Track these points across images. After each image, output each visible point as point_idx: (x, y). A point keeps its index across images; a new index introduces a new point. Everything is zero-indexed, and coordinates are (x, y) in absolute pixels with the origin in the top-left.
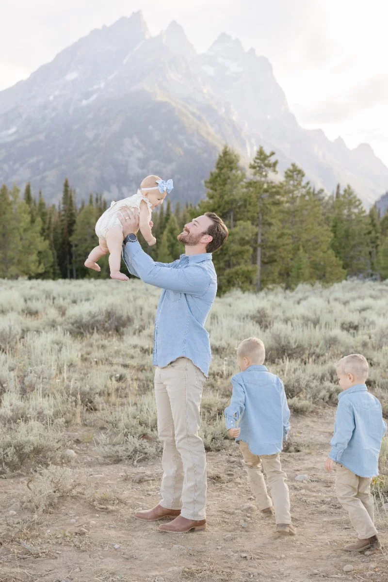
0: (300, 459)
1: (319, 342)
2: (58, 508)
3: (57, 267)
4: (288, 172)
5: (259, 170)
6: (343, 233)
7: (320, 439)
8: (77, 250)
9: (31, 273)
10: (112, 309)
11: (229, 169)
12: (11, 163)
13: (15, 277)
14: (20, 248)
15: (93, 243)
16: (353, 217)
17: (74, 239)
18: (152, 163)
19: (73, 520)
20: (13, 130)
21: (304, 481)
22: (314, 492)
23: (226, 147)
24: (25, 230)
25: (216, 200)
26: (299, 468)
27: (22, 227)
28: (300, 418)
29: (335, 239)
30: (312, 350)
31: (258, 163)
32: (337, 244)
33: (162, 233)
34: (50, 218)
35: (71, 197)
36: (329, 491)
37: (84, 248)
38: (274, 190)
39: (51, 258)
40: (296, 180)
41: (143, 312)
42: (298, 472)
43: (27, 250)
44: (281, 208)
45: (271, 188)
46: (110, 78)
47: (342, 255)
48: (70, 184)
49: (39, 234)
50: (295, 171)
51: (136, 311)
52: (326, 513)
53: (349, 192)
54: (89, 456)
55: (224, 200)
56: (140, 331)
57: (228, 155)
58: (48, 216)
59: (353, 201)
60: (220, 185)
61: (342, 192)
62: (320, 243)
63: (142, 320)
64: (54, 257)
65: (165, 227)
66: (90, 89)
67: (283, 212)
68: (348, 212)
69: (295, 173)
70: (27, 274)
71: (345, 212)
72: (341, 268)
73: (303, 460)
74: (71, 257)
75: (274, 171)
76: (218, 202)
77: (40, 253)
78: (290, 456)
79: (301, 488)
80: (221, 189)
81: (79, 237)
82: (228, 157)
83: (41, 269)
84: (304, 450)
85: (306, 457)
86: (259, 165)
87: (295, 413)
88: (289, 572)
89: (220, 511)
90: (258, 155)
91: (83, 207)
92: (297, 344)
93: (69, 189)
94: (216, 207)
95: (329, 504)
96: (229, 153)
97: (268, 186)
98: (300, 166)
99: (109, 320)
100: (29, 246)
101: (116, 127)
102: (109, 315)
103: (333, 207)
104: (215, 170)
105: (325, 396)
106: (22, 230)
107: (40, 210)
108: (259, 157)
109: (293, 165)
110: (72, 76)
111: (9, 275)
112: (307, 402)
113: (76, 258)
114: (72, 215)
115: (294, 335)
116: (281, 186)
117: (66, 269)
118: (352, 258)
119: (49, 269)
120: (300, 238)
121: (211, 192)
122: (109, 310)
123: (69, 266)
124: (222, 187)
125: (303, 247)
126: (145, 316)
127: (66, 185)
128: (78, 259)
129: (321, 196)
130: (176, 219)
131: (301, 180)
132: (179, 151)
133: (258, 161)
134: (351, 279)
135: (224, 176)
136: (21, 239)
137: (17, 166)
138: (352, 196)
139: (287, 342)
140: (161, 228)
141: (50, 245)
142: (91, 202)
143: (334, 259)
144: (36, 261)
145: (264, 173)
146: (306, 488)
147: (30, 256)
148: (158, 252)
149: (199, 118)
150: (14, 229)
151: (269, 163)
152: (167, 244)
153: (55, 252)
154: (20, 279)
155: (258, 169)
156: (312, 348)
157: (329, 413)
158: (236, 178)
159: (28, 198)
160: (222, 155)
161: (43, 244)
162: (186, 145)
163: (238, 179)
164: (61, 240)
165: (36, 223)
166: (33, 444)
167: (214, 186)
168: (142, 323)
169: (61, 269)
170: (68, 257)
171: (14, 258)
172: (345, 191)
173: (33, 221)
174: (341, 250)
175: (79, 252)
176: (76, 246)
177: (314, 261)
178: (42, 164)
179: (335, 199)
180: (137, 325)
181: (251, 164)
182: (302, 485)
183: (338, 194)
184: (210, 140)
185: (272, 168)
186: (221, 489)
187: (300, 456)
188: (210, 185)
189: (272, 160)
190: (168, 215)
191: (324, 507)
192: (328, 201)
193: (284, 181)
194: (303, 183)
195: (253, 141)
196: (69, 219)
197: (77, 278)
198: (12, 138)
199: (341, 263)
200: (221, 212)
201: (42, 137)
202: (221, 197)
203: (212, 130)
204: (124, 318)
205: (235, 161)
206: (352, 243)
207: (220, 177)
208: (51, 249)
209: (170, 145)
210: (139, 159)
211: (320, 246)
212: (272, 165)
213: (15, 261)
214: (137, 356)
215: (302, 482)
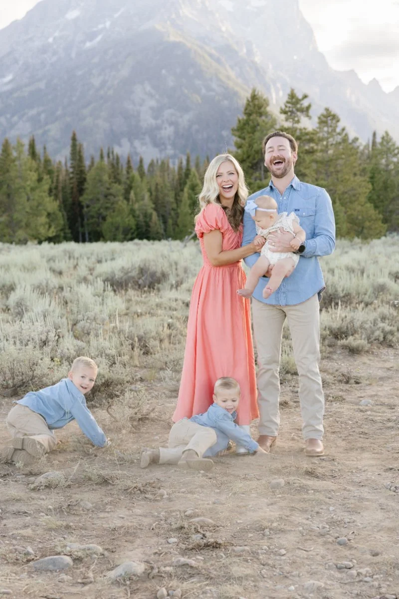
0: (361, 390)
1: (367, 291)
2: (139, 429)
3: (68, 231)
4: (322, 117)
5: (291, 115)
6: (381, 184)
7: (379, 374)
8: (89, 212)
9: (40, 236)
10: (145, 265)
11: (258, 115)
12: (8, 116)
13: (23, 242)
14: (28, 209)
15: (107, 203)
16: (392, 167)
17: (85, 199)
18: (167, 113)
19: (157, 437)
20: (9, 77)
21: (369, 405)
22: (380, 413)
23: (254, 91)
24: (33, 189)
25: (245, 149)
26: (362, 395)
27: (28, 186)
28: (356, 357)
29: (373, 192)
30: (360, 299)
31: (290, 107)
32: (375, 197)
33: (182, 190)
34: (58, 176)
35: (80, 152)
36: (394, 412)
37: (96, 209)
38: (308, 137)
39: (62, 221)
40: (331, 126)
41: (178, 267)
42: (361, 399)
43: (35, 212)
44: (315, 157)
45: (303, 136)
46: (116, 15)
47: (381, 208)
48: (78, 137)
49: (46, 194)
50: (329, 116)
51: (171, 266)
52: (393, 428)
53: (386, 139)
54: (156, 391)
55: (253, 150)
56: (177, 287)
57: (257, 99)
58: (56, 174)
59: (392, 148)
60: (249, 133)
61: (379, 140)
62: (357, 196)
63: (177, 275)
64: (64, 220)
65: (185, 183)
66: (95, 29)
67: (316, 162)
68: (386, 161)
69: (329, 118)
70: (35, 238)
71: (383, 161)
72: (380, 223)
73: (364, 389)
74: (83, 219)
75: (308, 116)
76: (247, 152)
77: (49, 215)
78: (351, 387)
79: (366, 411)
80: (250, 137)
81: (90, 197)
82: (256, 102)
83: (51, 233)
84: (364, 382)
85: (368, 388)
86: (291, 109)
87: (350, 352)
88: (366, 468)
89: (293, 429)
90: (289, 98)
91: (93, 163)
92: (344, 292)
93: (78, 143)
94: (245, 156)
95: (394, 421)
96: (257, 97)
97: (301, 133)
98: (335, 110)
99: (143, 276)
100: (37, 207)
101: (125, 72)
102: (142, 271)
103: (368, 157)
104: (243, 117)
105: (379, 336)
106: (28, 189)
107: (45, 167)
108: (290, 100)
109: (327, 110)
110: (72, 15)
111: (17, 240)
112: (363, 341)
113: (88, 220)
114: (82, 172)
115: (342, 283)
116: (314, 133)
117: (78, 232)
118: (391, 212)
119: (59, 233)
120: (336, 191)
121: (239, 140)
122: (142, 266)
123: (80, 229)
124: (251, 135)
125: (340, 200)
126: (181, 272)
127: (74, 139)
128: (91, 221)
129: (356, 145)
130: (197, 174)
131: (336, 126)
132: (197, 98)
133: (289, 105)
134: (391, 235)
135: (253, 122)
136: (28, 200)
137: (15, 118)
138: (390, 144)
139: (334, 290)
140: (180, 184)
141: (59, 206)
142: (102, 157)
143: (372, 212)
144: (46, 223)
145: (296, 119)
146: (372, 410)
147: (39, 218)
148: (179, 211)
149: (218, 61)
150: (20, 188)
151: (301, 107)
152: (188, 202)
153: (65, 214)
154: (29, 243)
155: (289, 114)
156: (360, 296)
157: (384, 352)
158: (266, 124)
159: (33, 154)
160: (250, 100)
161: (52, 205)
162: (203, 91)
163: (268, 126)
164: (70, 200)
165: (44, 182)
166: (104, 377)
167: (242, 133)
168: (178, 279)
169: (72, 233)
170: (79, 219)
171: (21, 221)
172: (383, 138)
173: (40, 180)
174: (380, 204)
175: (92, 213)
176: (88, 206)
177: (352, 215)
178: (43, 116)
179: (370, 149)
180: (173, 280)
181: (281, 109)
182: (367, 408)
183: (374, 143)
184: (231, 84)
185: (304, 113)
186: (290, 413)
187: (361, 387)
188: (237, 133)
189: (305, 103)
190: (188, 170)
191: (390, 424)
192: (363, 150)
193: (317, 128)
194: (338, 130)
195: (279, 85)
196: (78, 176)
197: (91, 241)
198: (9, 87)
199: (381, 216)
200: (250, 162)
201: (42, 85)
202: (251, 146)
203: (232, 74)
204: (158, 274)
205: (265, 105)
206: (391, 196)
207: (248, 124)
208: (60, 210)
209: (186, 91)
210: (152, 108)
211: (358, 197)
212: (305, 109)
213: (23, 224)
214: (180, 308)
215: (367, 405)
